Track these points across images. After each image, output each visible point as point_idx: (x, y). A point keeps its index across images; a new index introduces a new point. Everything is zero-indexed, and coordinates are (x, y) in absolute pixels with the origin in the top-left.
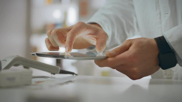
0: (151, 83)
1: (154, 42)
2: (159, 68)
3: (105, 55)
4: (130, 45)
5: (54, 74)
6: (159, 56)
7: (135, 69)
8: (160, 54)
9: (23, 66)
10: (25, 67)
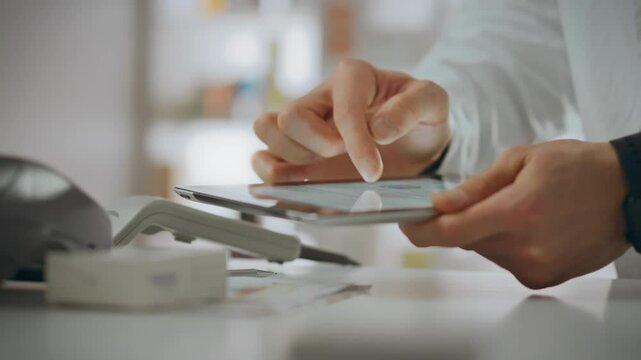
0: (616, 294)
1: (612, 156)
2: (626, 249)
3: (429, 204)
4: (521, 166)
5: (280, 262)
6: (625, 205)
7: (535, 252)
8: (631, 199)
9: (174, 234)
10: (179, 238)
